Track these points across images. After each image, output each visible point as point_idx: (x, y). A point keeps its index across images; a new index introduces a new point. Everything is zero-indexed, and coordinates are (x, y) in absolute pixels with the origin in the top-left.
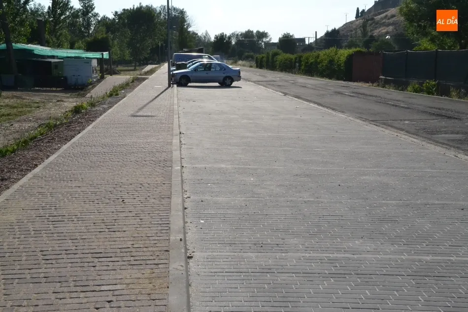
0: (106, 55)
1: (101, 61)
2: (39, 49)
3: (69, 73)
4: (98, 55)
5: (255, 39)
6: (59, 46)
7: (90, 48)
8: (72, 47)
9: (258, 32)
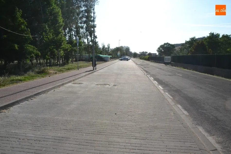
0: (111, 56)
1: (110, 57)
2: (101, 55)
3: (105, 59)
4: (110, 56)
5: (145, 53)
6: (104, 55)
7: (109, 55)
8: (105, 55)
9: (145, 52)
